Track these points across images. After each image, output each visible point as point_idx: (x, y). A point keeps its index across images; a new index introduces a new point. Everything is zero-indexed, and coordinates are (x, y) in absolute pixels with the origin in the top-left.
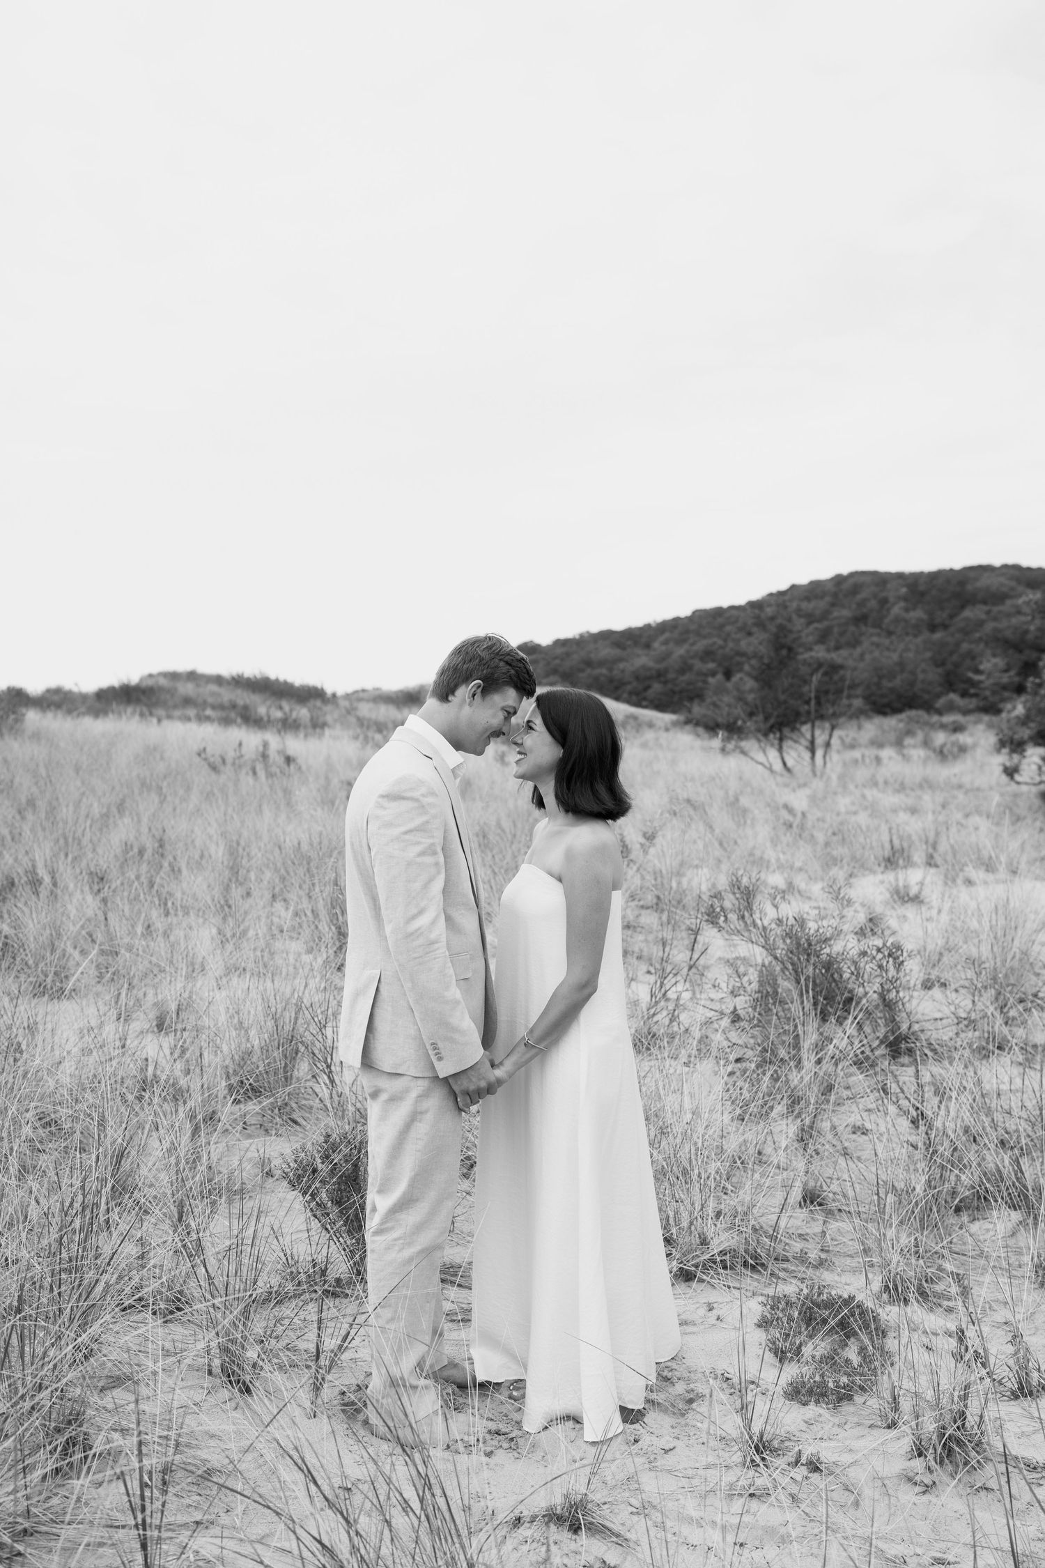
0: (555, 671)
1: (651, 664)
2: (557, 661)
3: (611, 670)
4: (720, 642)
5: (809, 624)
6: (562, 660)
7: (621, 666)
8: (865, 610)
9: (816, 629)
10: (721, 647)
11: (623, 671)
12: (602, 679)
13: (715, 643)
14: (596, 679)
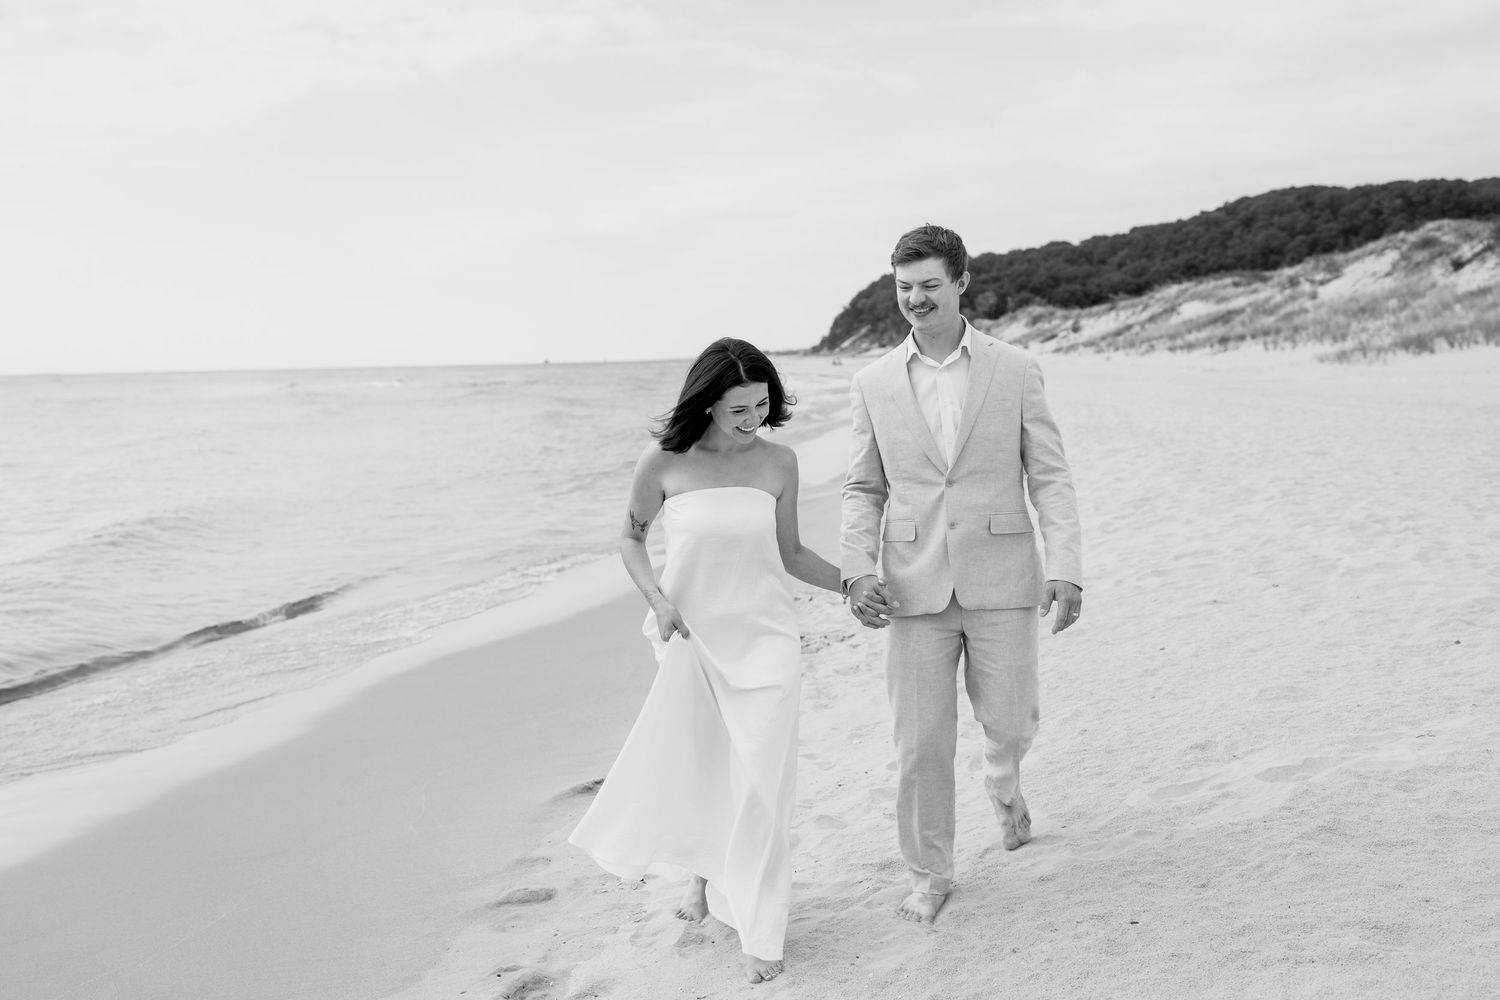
0: (1022, 287)
1: (1129, 279)
2: (1024, 278)
3: (1084, 285)
4: (1201, 256)
5: (1292, 236)
6: (1027, 276)
7: (1096, 281)
8: (1356, 222)
9: (1303, 241)
10: (1204, 262)
11: (1099, 286)
12: (1079, 293)
13: (1195, 258)
14: (1073, 294)
